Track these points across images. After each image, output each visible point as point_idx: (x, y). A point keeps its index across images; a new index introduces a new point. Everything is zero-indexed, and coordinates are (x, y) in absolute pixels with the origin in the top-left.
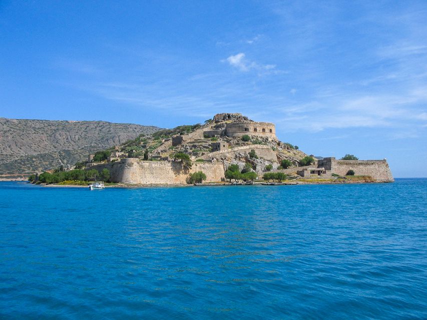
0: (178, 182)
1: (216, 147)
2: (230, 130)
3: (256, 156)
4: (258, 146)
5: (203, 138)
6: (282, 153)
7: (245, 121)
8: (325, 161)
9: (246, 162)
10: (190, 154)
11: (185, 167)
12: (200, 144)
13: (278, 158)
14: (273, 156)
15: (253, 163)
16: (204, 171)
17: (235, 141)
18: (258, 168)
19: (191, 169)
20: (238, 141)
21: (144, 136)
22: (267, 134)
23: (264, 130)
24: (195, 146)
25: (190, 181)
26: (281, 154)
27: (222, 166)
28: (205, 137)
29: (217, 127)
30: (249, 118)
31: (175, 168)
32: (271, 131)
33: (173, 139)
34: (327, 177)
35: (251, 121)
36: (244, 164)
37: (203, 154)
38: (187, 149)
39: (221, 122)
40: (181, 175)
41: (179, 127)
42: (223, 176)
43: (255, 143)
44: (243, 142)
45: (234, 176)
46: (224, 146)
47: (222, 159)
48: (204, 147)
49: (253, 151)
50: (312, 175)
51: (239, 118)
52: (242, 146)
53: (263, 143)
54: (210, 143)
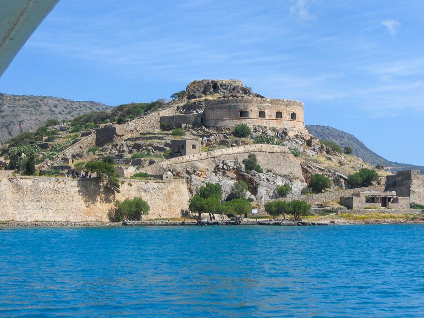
0: (91, 219)
1: (178, 149)
2: (211, 115)
3: (259, 166)
4: (264, 146)
5: (157, 130)
6: (314, 161)
7: (246, 97)
8: (400, 178)
9: (238, 179)
10: (127, 162)
11: (106, 187)
12: (148, 142)
13: (305, 171)
14: (294, 166)
15: (251, 181)
16: (145, 197)
17: (220, 137)
18: (262, 191)
19: (118, 192)
20: (225, 137)
21: (55, 124)
22: (286, 123)
23: (279, 115)
24: (138, 147)
25: (116, 216)
26: (311, 164)
27: (184, 188)
28: (163, 128)
29: (188, 108)
30: (254, 91)
31: (87, 191)
32: (294, 116)
33: (98, 132)
34: (400, 209)
35: (258, 96)
36: (232, 182)
37: (151, 163)
38: (124, 151)
39: (200, 97)
40: (98, 204)
41: (121, 106)
42: (186, 207)
43: (259, 140)
44: (236, 138)
45: (206, 207)
46: (194, 147)
47: (188, 172)
48: (156, 148)
49: (252, 157)
50: (368, 205)
51: (234, 89)
52: (232, 146)
53: (276, 140)
54: (169, 139)
